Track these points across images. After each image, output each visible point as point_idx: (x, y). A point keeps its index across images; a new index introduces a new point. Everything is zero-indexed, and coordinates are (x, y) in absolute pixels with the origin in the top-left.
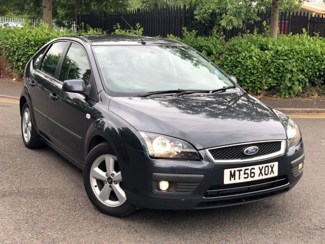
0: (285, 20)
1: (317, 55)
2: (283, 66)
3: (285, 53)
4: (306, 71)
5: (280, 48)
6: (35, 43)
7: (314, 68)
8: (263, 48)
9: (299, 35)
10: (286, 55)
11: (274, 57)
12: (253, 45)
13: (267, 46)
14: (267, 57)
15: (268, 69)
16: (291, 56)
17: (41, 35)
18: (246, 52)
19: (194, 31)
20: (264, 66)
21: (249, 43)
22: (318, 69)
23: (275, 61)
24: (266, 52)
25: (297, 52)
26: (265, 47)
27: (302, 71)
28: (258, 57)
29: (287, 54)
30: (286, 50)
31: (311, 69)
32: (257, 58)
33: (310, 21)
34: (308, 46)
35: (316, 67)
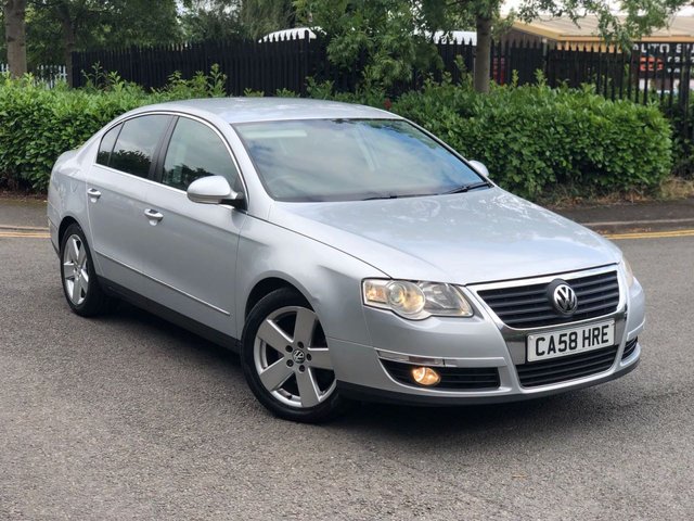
0: (499, 57)
1: (566, 123)
2: (506, 146)
3: (507, 121)
4: (548, 154)
5: (495, 112)
6: (8, 113)
7: (563, 147)
8: (464, 113)
9: (530, 85)
10: (509, 125)
11: (486, 129)
12: (445, 108)
13: (472, 107)
14: (474, 128)
15: (477, 152)
16: (518, 127)
17: (21, 98)
18: (434, 121)
19: (328, 82)
20: (471, 146)
21: (438, 104)
22: (571, 150)
23: (489, 136)
24: (472, 119)
25: (528, 119)
26: (469, 110)
27: (541, 154)
28: (456, 130)
29: (511, 122)
30: (508, 116)
31: (558, 150)
32: (455, 132)
33: (547, 59)
34: (549, 107)
35: (568, 146)
